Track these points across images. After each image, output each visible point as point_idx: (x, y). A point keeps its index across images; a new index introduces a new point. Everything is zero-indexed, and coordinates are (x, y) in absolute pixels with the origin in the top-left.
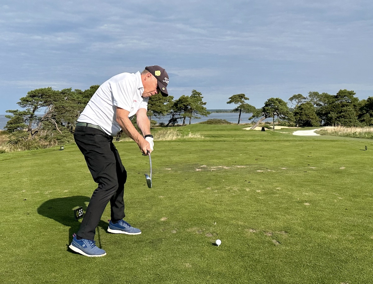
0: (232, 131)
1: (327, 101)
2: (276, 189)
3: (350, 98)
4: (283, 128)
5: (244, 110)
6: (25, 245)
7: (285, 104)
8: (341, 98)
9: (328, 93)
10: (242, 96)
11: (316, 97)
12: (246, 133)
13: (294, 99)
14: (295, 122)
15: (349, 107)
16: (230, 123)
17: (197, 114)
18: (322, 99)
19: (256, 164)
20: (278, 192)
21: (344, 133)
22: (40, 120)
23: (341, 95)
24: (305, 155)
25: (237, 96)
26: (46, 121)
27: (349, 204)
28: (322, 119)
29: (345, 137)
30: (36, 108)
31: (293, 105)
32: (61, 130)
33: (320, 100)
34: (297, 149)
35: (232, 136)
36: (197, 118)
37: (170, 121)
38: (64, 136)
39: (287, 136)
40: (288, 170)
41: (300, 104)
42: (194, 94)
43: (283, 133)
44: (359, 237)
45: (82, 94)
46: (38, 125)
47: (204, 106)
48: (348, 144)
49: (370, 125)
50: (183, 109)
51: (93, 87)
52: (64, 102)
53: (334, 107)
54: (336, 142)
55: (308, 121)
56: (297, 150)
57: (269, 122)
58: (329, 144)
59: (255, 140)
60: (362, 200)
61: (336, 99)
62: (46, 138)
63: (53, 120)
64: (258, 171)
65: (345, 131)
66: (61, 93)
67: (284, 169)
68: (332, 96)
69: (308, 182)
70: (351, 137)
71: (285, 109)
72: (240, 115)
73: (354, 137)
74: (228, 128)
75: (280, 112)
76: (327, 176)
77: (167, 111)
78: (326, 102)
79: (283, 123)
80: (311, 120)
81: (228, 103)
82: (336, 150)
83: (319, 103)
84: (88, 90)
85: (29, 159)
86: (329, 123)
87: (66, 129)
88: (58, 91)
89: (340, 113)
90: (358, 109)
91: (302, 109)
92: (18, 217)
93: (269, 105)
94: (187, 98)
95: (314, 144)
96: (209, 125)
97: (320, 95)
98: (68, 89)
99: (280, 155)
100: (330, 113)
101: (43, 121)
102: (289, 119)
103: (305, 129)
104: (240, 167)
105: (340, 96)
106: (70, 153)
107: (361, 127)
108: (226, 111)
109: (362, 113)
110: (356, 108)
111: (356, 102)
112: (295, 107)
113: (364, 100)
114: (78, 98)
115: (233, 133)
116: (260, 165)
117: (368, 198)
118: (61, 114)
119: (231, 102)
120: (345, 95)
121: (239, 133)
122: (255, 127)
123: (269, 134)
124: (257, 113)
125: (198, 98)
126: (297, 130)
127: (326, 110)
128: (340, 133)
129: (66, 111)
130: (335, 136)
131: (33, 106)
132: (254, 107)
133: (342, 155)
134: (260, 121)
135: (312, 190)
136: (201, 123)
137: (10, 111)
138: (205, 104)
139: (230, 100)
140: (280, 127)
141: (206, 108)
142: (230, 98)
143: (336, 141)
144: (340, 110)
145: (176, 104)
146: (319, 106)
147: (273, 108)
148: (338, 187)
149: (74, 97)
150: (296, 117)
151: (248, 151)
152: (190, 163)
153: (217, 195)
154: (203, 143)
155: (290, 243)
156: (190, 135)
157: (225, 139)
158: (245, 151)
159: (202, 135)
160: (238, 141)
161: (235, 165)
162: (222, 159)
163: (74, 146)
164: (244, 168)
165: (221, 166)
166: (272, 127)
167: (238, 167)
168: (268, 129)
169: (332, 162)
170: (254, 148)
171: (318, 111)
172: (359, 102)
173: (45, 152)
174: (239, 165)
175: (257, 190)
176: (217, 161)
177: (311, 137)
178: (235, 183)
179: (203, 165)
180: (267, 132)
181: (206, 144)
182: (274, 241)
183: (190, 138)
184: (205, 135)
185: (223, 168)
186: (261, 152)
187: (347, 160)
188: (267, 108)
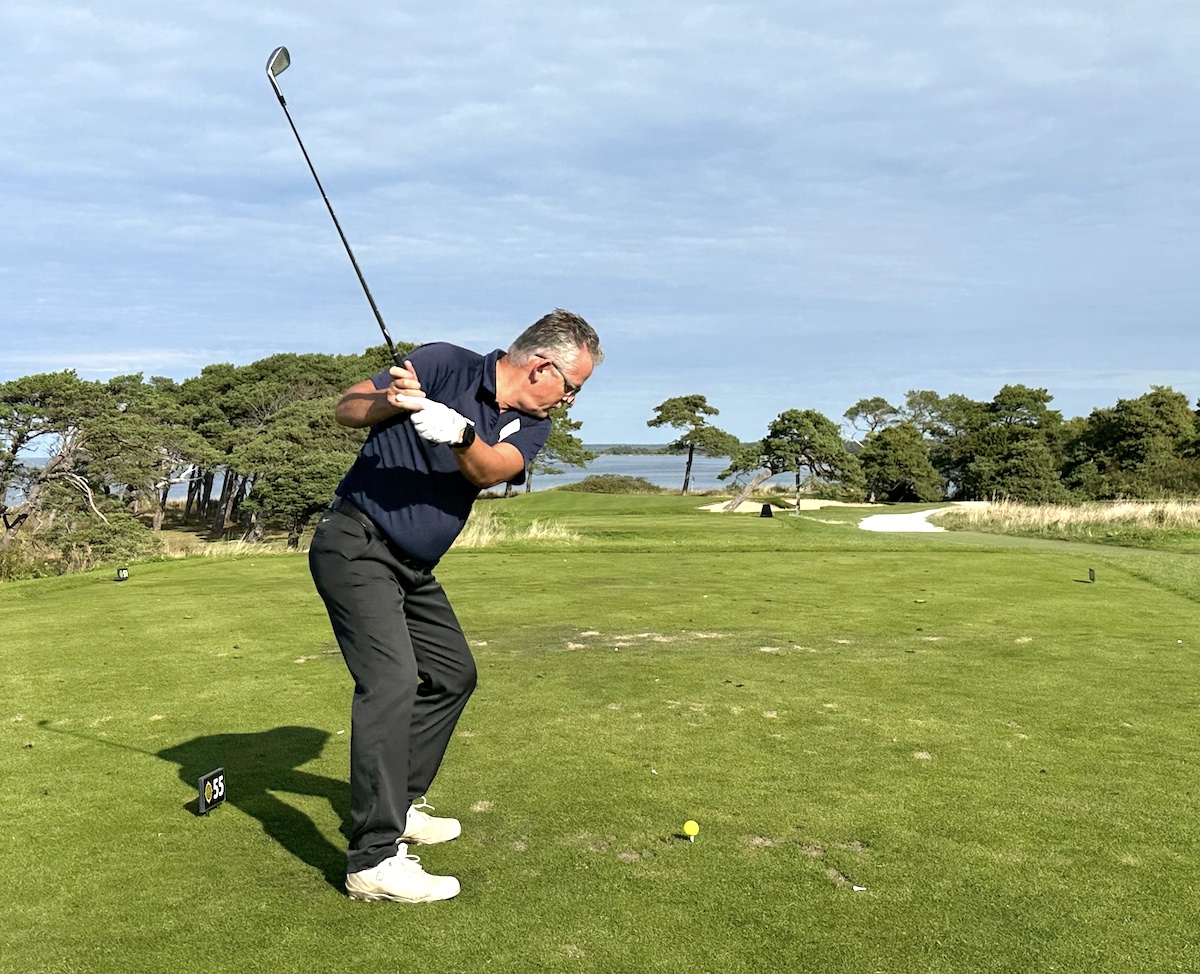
0: (666, 517)
1: (965, 420)
2: (823, 709)
3: (1034, 412)
4: (829, 507)
5: (702, 448)
7: (834, 431)
8: (1006, 412)
9: (966, 396)
10: (695, 403)
11: (930, 407)
12: (713, 522)
13: (861, 414)
14: (866, 487)
15: (1033, 441)
16: (658, 489)
17: (551, 457)
18: (949, 414)
19: (757, 628)
20: (831, 718)
21: (1021, 523)
22: (36, 477)
23: (1009, 402)
24: (908, 597)
25: (680, 402)
26: (54, 482)
27: (1051, 754)
28: (948, 476)
29: (1023, 536)
30: (21, 440)
31: (856, 432)
32: (104, 510)
33: (942, 418)
34: (879, 576)
35: (668, 533)
36: (550, 472)
38: (116, 532)
39: (843, 532)
40: (856, 645)
41: (878, 429)
43: (830, 522)
45: (176, 391)
46: (27, 494)
47: (575, 434)
48: (1036, 564)
49: (1098, 498)
51: (213, 369)
52: (116, 419)
53: (987, 438)
54: (999, 556)
55: (905, 484)
56: (880, 580)
57: (783, 485)
58: (977, 562)
59: (744, 549)
60: (1088, 743)
61: (992, 414)
62: (52, 538)
63: (78, 478)
64: (763, 649)
65: (1023, 519)
66: (107, 389)
67: (844, 641)
68: (979, 406)
69: (921, 684)
70: (1044, 538)
71: (834, 444)
72: (689, 463)
73: (1051, 538)
74: (652, 504)
75: (818, 455)
76: (976, 664)
78: (961, 424)
79: (829, 490)
80: (913, 479)
81: (651, 424)
82: (1001, 581)
83: (939, 428)
84: (196, 380)
86: (972, 490)
87: (122, 506)
88: (98, 383)
89: (1006, 459)
90: (1061, 448)
91: (885, 446)
93: (784, 432)
95: (932, 561)
96: (592, 496)
97: (944, 400)
98: (129, 378)
99: (828, 598)
100: (973, 460)
101: (44, 480)
102: (847, 476)
103: (895, 509)
104: (705, 636)
105: (1005, 404)
106: (150, 590)
107: (1072, 505)
108: (643, 450)
109: (1073, 461)
110: (1052, 445)
111: (1054, 426)
112: (862, 438)
113: (1079, 420)
114: (164, 406)
115: (670, 521)
116: (766, 629)
117: (1106, 737)
118: (107, 457)
119: (660, 422)
120: (1019, 401)
121: (691, 524)
122: (739, 501)
123: (787, 527)
124: (745, 459)
126: (870, 513)
127: (960, 448)
128: (1007, 523)
129: (123, 448)
130: (993, 532)
131: (12, 432)
132: (735, 438)
133: (1021, 598)
134: (753, 483)
135: (936, 710)
136: (564, 489)
138: (577, 426)
139: (659, 413)
140: (816, 504)
141: (580, 441)
142: (658, 409)
143: (1000, 551)
144: (1006, 449)
146: (938, 438)
147: (797, 442)
148: (1013, 701)
149: (149, 404)
150: (868, 471)
151: (727, 586)
152: (545, 622)
153: (641, 728)
154: (581, 558)
155: (879, 879)
156: (535, 531)
157: (649, 543)
158: (716, 585)
159: (573, 528)
160: (691, 551)
161: (690, 630)
162: (648, 611)
163: (161, 566)
164: (719, 641)
165: (645, 635)
166: (793, 502)
167: (701, 635)
168: (782, 510)
169: (989, 621)
170: (746, 574)
171: (937, 451)
172: (1062, 423)
173: (69, 588)
174: (701, 630)
175: (767, 710)
176: (629, 617)
177: (917, 536)
178: (696, 688)
179: (590, 630)
180: (780, 520)
181: (591, 559)
182: (831, 873)
183: (534, 539)
184: (584, 528)
185: (653, 642)
186: (767, 587)
187: (1037, 613)
188: (775, 441)
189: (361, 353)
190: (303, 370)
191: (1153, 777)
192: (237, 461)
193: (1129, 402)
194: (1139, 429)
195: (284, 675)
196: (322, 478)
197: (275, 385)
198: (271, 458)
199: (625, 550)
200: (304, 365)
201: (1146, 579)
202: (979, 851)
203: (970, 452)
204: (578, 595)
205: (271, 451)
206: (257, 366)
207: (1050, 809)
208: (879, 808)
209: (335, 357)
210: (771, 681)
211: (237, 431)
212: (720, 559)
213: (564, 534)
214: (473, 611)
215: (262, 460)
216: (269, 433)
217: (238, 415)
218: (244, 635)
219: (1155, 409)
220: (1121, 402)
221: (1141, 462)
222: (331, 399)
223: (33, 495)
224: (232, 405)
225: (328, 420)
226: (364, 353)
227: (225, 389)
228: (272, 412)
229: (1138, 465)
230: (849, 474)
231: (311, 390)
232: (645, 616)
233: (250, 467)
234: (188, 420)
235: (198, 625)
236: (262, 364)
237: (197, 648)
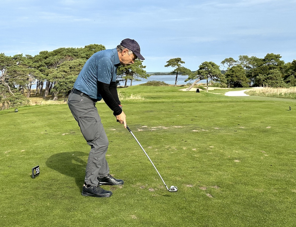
0: (169, 93)
1: (256, 64)
3: (276, 61)
4: (216, 89)
5: (180, 73)
7: (218, 67)
8: (268, 61)
9: (256, 57)
10: (178, 60)
11: (246, 60)
12: (182, 94)
13: (226, 62)
14: (227, 84)
15: (276, 70)
16: (168, 85)
17: (137, 76)
18: (251, 62)
19: (192, 125)
20: (211, 150)
21: (271, 93)
23: (269, 58)
24: (236, 115)
25: (174, 60)
27: (274, 160)
28: (251, 80)
29: (272, 97)
31: (225, 67)
32: (13, 92)
33: (249, 63)
34: (228, 109)
35: (169, 97)
36: (137, 80)
38: (17, 98)
39: (219, 97)
40: (220, 129)
41: (231, 67)
43: (216, 94)
44: (282, 190)
45: (32, 59)
47: (144, 69)
48: (274, 105)
49: (294, 86)
50: (125, 72)
51: (43, 52)
52: (16, 67)
53: (262, 69)
54: (264, 103)
55: (238, 82)
56: (229, 110)
57: (203, 83)
58: (257, 105)
59: (190, 102)
61: (264, 62)
63: (6, 83)
64: (193, 131)
65: (272, 92)
66: (13, 58)
67: (217, 128)
68: (260, 60)
70: (278, 97)
71: (218, 71)
72: (177, 77)
73: (280, 97)
74: (166, 89)
75: (213, 74)
76: (254, 134)
79: (216, 84)
80: (241, 81)
81: (166, 66)
82: (263, 110)
83: (248, 66)
84: (38, 55)
86: (258, 84)
87: (18, 91)
88: (10, 56)
89: (268, 75)
90: (284, 71)
91: (233, 71)
93: (203, 68)
95: (244, 105)
96: (149, 87)
97: (250, 58)
98: (19, 55)
99: (213, 116)
100: (258, 75)
103: (235, 90)
104: (177, 127)
105: (267, 59)
106: (24, 115)
107: (287, 88)
108: (164, 74)
109: (287, 75)
110: (281, 70)
111: (282, 65)
112: (226, 69)
113: (289, 63)
114: (29, 63)
115: (171, 94)
116: (195, 125)
118: (14, 77)
119: (168, 66)
120: (272, 58)
121: (176, 95)
122: (190, 88)
123: (203, 95)
125: (138, 62)
126: (228, 91)
127: (255, 72)
128: (267, 93)
130: (263, 96)
132: (190, 70)
133: (269, 115)
134: (195, 82)
136: (141, 85)
138: (145, 67)
139: (168, 63)
140: (213, 88)
141: (145, 71)
142: (168, 62)
144: (268, 72)
146: (248, 69)
147: (207, 71)
148: (264, 145)
149: (25, 62)
150: (228, 79)
151: (184, 112)
152: (132, 123)
153: (157, 153)
154: (144, 105)
156: (132, 97)
157: (164, 100)
158: (182, 112)
159: (143, 96)
160: (175, 103)
161: (173, 125)
162: (161, 120)
163: (27, 108)
164: (181, 128)
165: (160, 127)
166: (206, 88)
168: (203, 90)
169: (259, 122)
170: (191, 109)
171: (248, 73)
172: (284, 64)
174: (176, 125)
175: (193, 148)
176: (156, 122)
177: (241, 97)
178: (173, 142)
179: (145, 125)
180: (202, 93)
181: (147, 105)
182: (208, 195)
183: (131, 100)
184: (146, 96)
185: (163, 129)
186: (196, 112)
187: (273, 119)
188: (201, 71)
189: (83, 47)
190: (67, 52)
192: (50, 78)
195: (59, 139)
196: (73, 83)
197: (59, 57)
198: (59, 77)
199: (156, 102)
200: (68, 51)
203: (258, 73)
204: (142, 115)
205: (59, 75)
206: (55, 51)
209: (76, 48)
210: (195, 140)
211: (49, 70)
212: (183, 105)
213: (140, 98)
214: (112, 120)
215: (57, 78)
216: (58, 70)
217: (50, 65)
218: (48, 128)
222: (75, 60)
224: (48, 62)
225: (74, 66)
226: (84, 47)
227: (46, 58)
228: (59, 64)
230: (222, 80)
231: (70, 58)
232: (160, 121)
233: (53, 80)
234: (36, 67)
235: (36, 125)
236: (56, 51)
237: (35, 131)
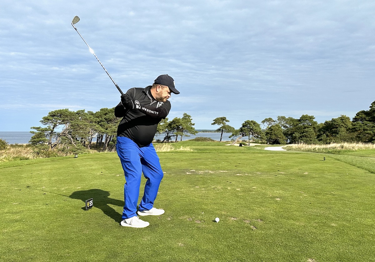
0: (215, 146)
2: (252, 188)
3: (310, 122)
4: (257, 145)
5: (225, 130)
6: (44, 228)
7: (258, 126)
8: (303, 121)
10: (223, 119)
11: (283, 120)
12: (227, 147)
13: (266, 122)
14: (267, 141)
15: (310, 129)
16: (214, 141)
17: (187, 132)
18: (288, 122)
19: (236, 170)
20: (254, 190)
22: (59, 135)
23: (304, 119)
24: (276, 163)
25: (220, 119)
26: (63, 136)
27: (313, 199)
28: (288, 138)
29: (307, 151)
30: (55, 126)
31: (264, 127)
32: (75, 144)
33: (286, 123)
34: (269, 159)
35: (215, 149)
36: (187, 136)
37: (165, 139)
38: (78, 149)
39: (260, 150)
40: (262, 174)
41: (270, 126)
42: (185, 117)
43: (257, 148)
45: (94, 115)
46: (57, 140)
47: (193, 127)
50: (176, 129)
51: (103, 109)
52: (78, 121)
53: (298, 128)
55: (277, 140)
57: (245, 140)
60: (323, 197)
61: (299, 122)
62: (63, 150)
63: (69, 135)
64: (237, 174)
65: (307, 147)
66: (76, 113)
67: (259, 173)
68: (296, 120)
69: (278, 183)
70: (312, 152)
71: (258, 129)
72: (222, 134)
73: (314, 152)
74: (212, 144)
75: (254, 132)
76: (293, 178)
77: (163, 130)
78: (291, 125)
79: (257, 141)
80: (279, 139)
81: (212, 124)
82: (300, 160)
83: (285, 125)
84: (99, 112)
85: (48, 164)
87: (80, 143)
88: (74, 112)
89: (303, 133)
90: (317, 131)
91: (272, 130)
92: (38, 207)
93: (246, 126)
94: (179, 119)
95: (283, 155)
96: (197, 142)
97: (287, 119)
99: (255, 163)
100: (294, 133)
101: (61, 136)
103: (274, 146)
105: (302, 119)
106: (82, 160)
107: (320, 144)
108: (211, 131)
109: (320, 134)
110: (315, 130)
111: (315, 125)
112: (266, 128)
113: (322, 124)
115: (216, 147)
116: (239, 170)
117: (327, 196)
118: (76, 131)
119: (214, 124)
120: (306, 119)
122: (234, 143)
123: (246, 149)
124: (236, 133)
125: (188, 120)
126: (268, 146)
127: (291, 131)
128: (303, 148)
129: (80, 128)
130: (299, 151)
132: (234, 128)
134: (238, 139)
135: (283, 189)
136: (190, 140)
137: (34, 128)
138: (194, 124)
139: (214, 121)
141: (194, 128)
142: (214, 120)
144: (303, 131)
145: (170, 125)
146: (285, 128)
147: (249, 128)
148: (303, 187)
149: (87, 117)
150: (267, 136)
151: (229, 160)
152: (181, 168)
153: (204, 192)
154: (192, 154)
155: (264, 228)
156: (182, 149)
158: (226, 160)
159: (191, 148)
161: (219, 170)
162: (208, 166)
164: (226, 173)
165: (207, 171)
166: (248, 144)
167: (221, 171)
168: (245, 145)
169: (297, 169)
171: (285, 131)
172: (317, 125)
173: (63, 159)
174: (221, 170)
175: (237, 188)
176: (203, 167)
179: (193, 170)
180: (244, 147)
181: (195, 154)
182: (252, 227)
184: (194, 148)
185: (209, 172)
186: (240, 161)
187: (310, 167)
188: (244, 128)
191: (340, 205)
193: (335, 119)
194: (337, 126)
195: (113, 179)
201: (339, 160)
202: (292, 222)
204: (190, 162)
207: (312, 212)
208: (266, 211)
210: (239, 182)
211: (109, 125)
212: (228, 154)
213: (189, 149)
217: (109, 121)
218: (104, 170)
219: (341, 121)
220: (333, 119)
221: (338, 134)
223: (58, 140)
224: (107, 118)
227: (106, 114)
228: (117, 120)
229: (337, 135)
230: (262, 137)
233: (112, 134)
234: (96, 122)
235: (93, 167)
